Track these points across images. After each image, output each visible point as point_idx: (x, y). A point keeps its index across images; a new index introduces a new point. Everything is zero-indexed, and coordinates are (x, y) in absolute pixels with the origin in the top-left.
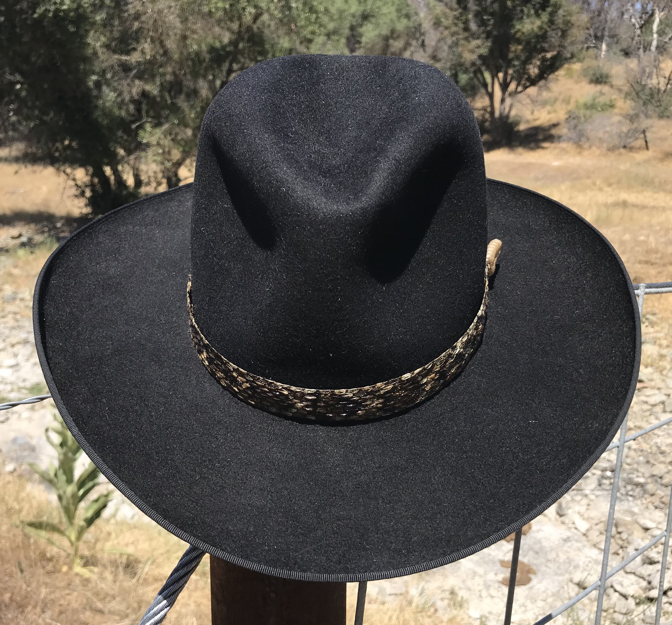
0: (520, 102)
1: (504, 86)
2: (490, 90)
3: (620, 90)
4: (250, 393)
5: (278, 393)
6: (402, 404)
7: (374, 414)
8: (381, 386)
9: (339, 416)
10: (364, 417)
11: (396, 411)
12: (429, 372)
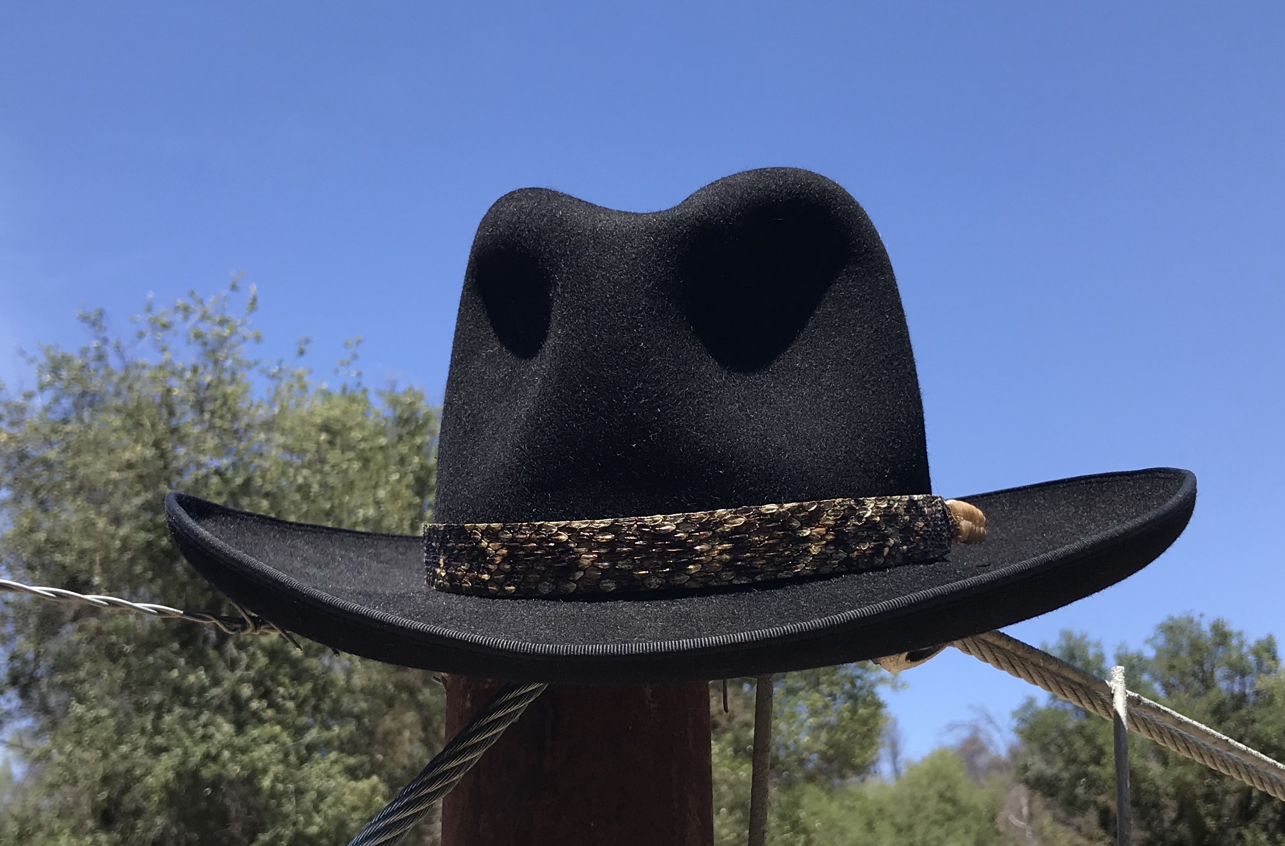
4: (508, 567)
5: (552, 544)
6: (768, 564)
7: (716, 573)
8: (725, 515)
9: (655, 575)
10: (700, 579)
11: (759, 578)
12: (812, 519)
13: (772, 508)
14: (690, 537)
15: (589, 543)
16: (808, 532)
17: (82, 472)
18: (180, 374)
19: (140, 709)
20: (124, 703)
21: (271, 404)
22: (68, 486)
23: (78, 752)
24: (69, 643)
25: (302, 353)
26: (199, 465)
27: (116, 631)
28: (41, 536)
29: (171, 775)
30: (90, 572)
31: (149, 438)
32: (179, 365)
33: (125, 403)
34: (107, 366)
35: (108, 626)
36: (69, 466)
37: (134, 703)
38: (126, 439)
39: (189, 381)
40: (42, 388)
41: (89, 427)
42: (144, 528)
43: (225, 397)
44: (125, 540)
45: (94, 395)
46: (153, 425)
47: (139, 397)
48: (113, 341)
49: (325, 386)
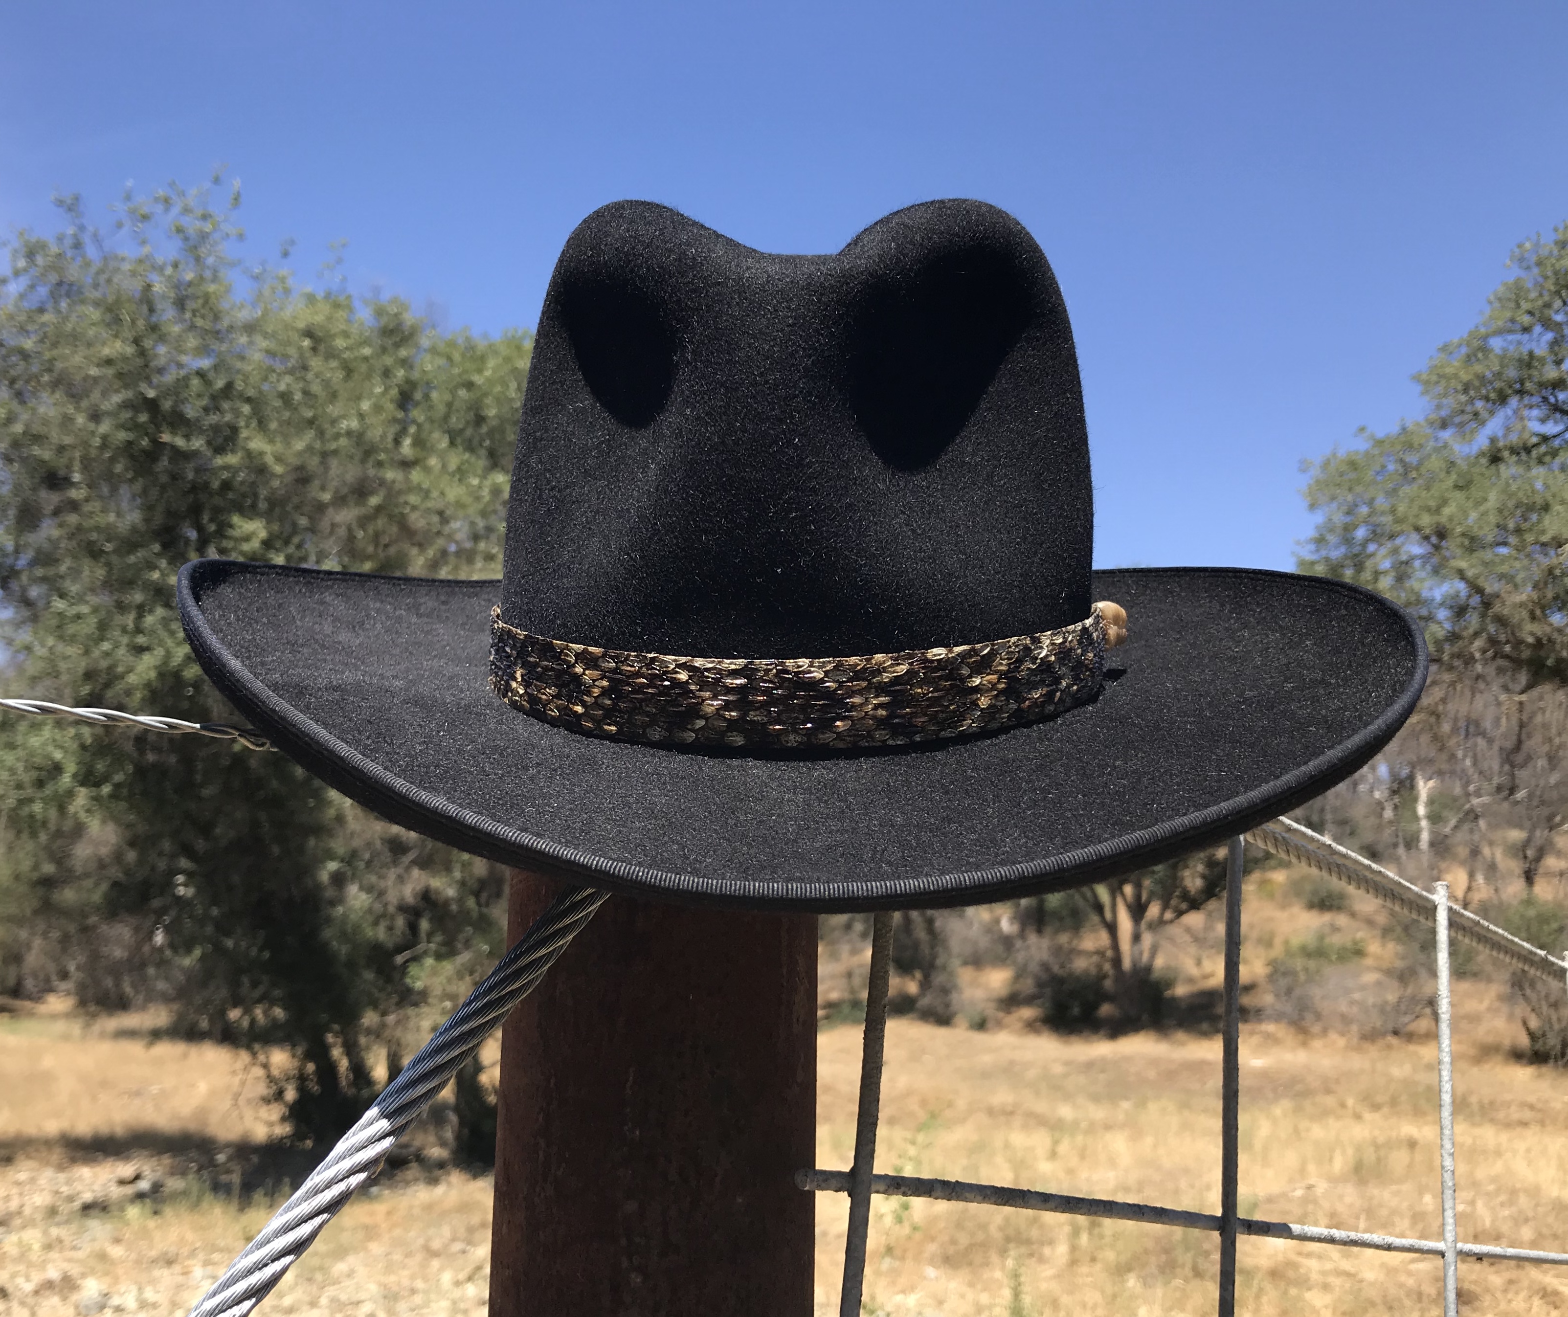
0: (1171, 940)
1: (1138, 910)
2: (1108, 915)
3: (1370, 922)
4: (609, 702)
5: (667, 683)
6: (930, 721)
7: (869, 732)
8: (884, 662)
9: (796, 731)
10: (848, 739)
11: (918, 738)
12: (984, 665)
13: (938, 653)
14: (840, 687)
15: (716, 686)
16: (977, 681)
17: (59, 365)
18: (161, 269)
19: (121, 607)
20: (104, 599)
21: (254, 305)
22: (46, 378)
23: (61, 648)
24: (49, 539)
25: (286, 254)
26: (180, 366)
27: (97, 528)
28: (18, 428)
29: (153, 674)
30: (69, 467)
31: (129, 334)
32: (160, 260)
33: (104, 295)
34: (84, 256)
35: (88, 523)
36: (46, 358)
37: (116, 601)
38: (105, 334)
39: (169, 277)
40: (17, 273)
41: (66, 319)
42: (122, 426)
43: (207, 297)
44: (105, 438)
45: (71, 285)
46: (133, 322)
47: (118, 291)
48: (91, 229)
49: (309, 289)
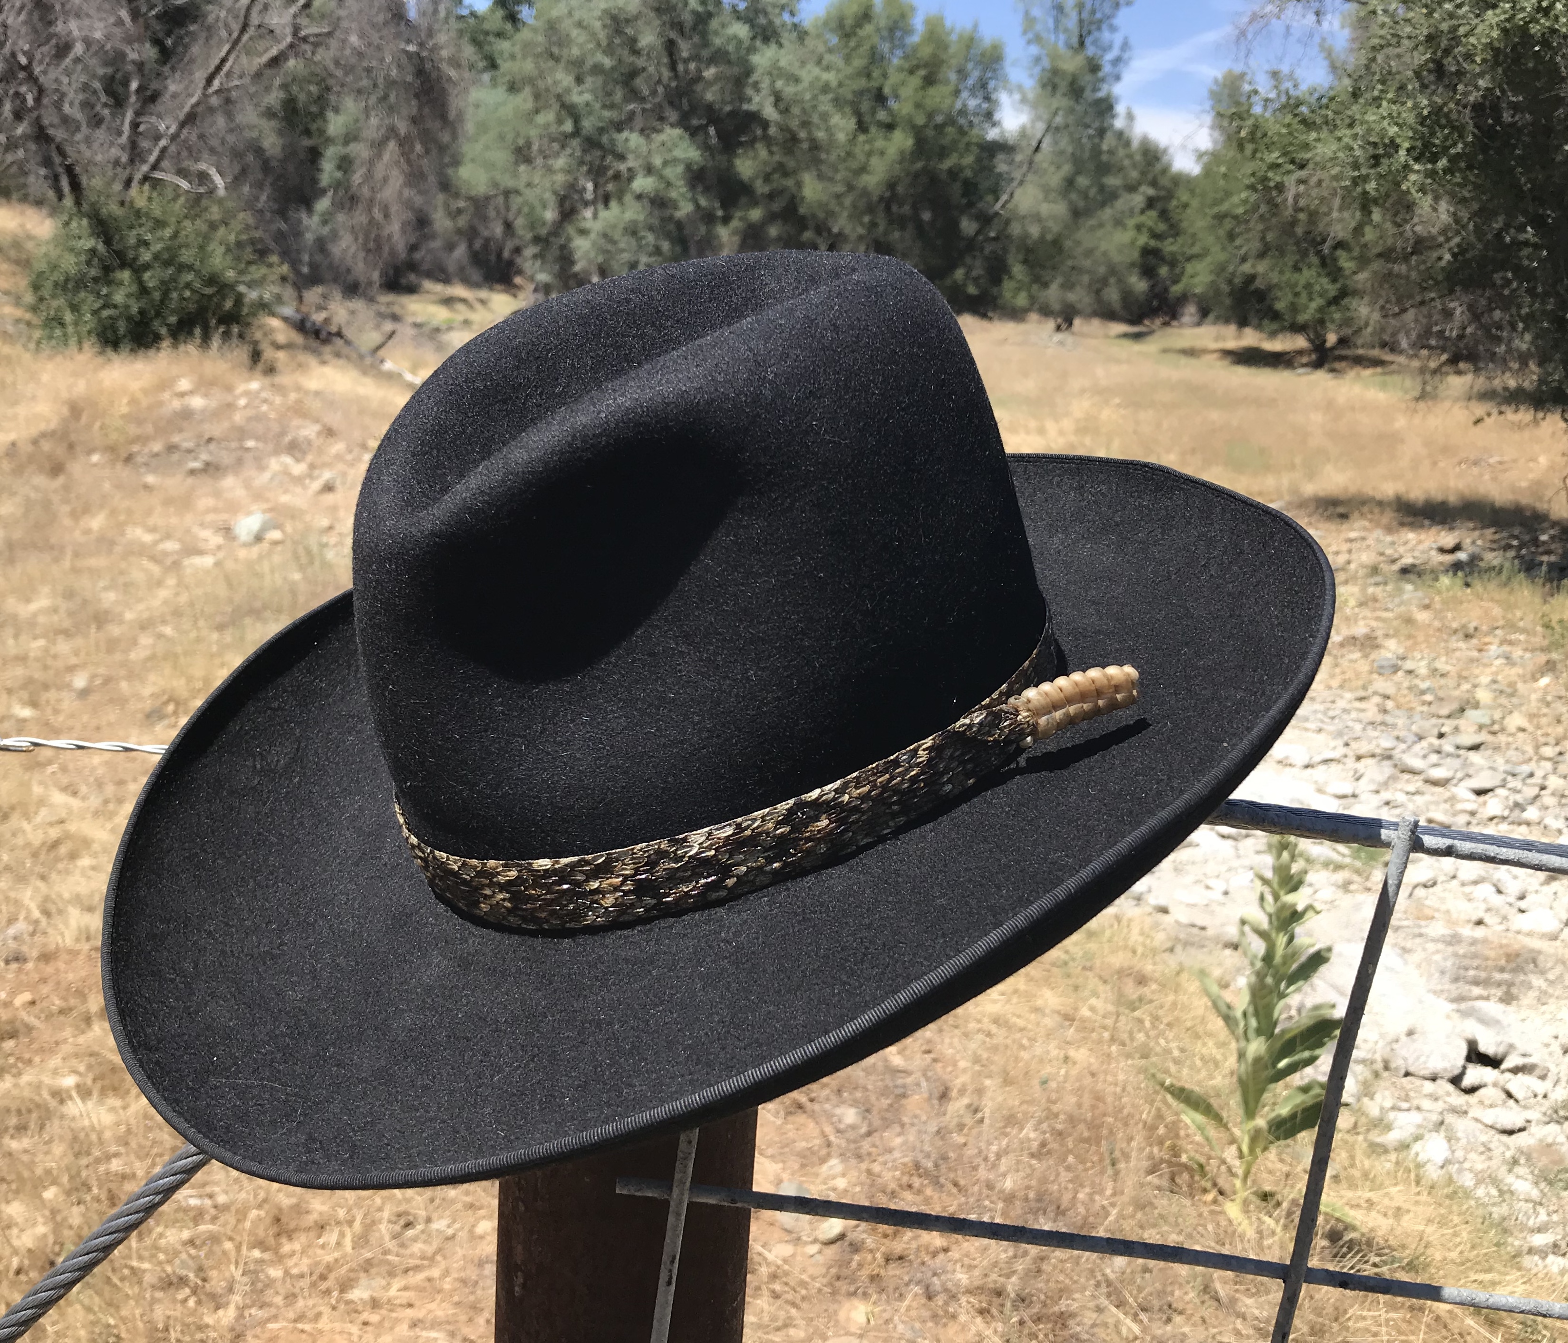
8: (497, 867)
12: (600, 872)
13: (544, 863)
16: (595, 885)
